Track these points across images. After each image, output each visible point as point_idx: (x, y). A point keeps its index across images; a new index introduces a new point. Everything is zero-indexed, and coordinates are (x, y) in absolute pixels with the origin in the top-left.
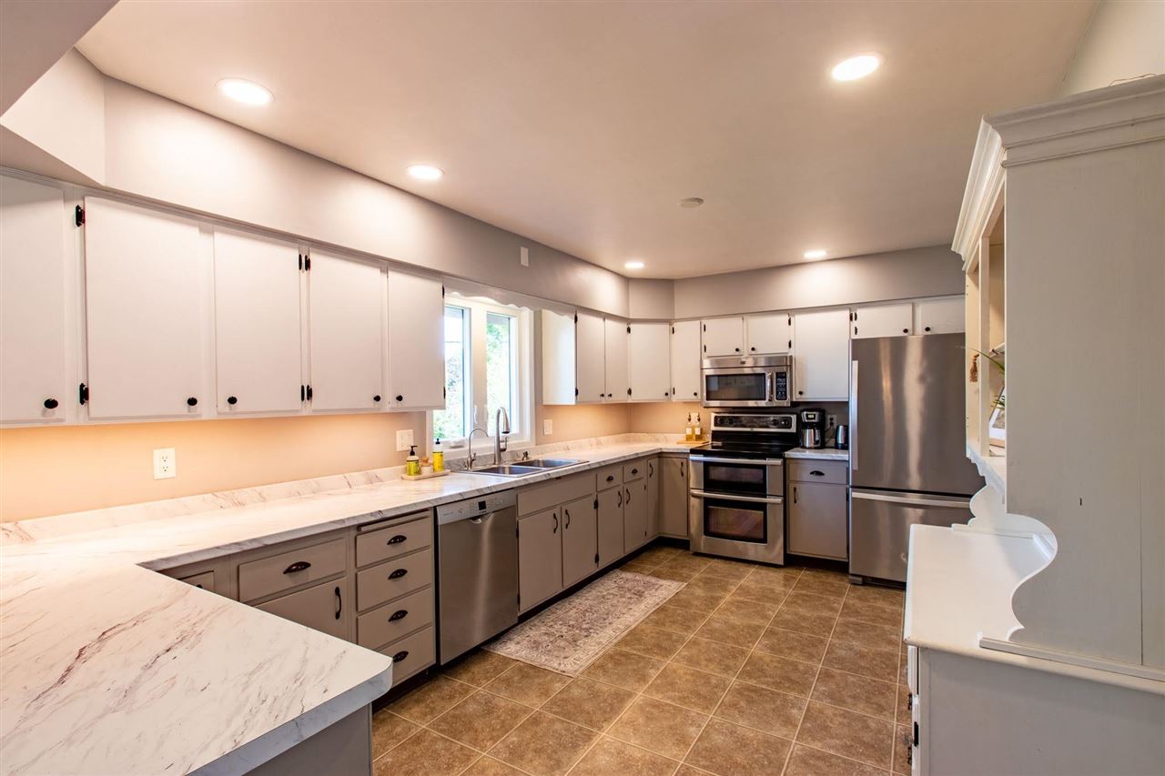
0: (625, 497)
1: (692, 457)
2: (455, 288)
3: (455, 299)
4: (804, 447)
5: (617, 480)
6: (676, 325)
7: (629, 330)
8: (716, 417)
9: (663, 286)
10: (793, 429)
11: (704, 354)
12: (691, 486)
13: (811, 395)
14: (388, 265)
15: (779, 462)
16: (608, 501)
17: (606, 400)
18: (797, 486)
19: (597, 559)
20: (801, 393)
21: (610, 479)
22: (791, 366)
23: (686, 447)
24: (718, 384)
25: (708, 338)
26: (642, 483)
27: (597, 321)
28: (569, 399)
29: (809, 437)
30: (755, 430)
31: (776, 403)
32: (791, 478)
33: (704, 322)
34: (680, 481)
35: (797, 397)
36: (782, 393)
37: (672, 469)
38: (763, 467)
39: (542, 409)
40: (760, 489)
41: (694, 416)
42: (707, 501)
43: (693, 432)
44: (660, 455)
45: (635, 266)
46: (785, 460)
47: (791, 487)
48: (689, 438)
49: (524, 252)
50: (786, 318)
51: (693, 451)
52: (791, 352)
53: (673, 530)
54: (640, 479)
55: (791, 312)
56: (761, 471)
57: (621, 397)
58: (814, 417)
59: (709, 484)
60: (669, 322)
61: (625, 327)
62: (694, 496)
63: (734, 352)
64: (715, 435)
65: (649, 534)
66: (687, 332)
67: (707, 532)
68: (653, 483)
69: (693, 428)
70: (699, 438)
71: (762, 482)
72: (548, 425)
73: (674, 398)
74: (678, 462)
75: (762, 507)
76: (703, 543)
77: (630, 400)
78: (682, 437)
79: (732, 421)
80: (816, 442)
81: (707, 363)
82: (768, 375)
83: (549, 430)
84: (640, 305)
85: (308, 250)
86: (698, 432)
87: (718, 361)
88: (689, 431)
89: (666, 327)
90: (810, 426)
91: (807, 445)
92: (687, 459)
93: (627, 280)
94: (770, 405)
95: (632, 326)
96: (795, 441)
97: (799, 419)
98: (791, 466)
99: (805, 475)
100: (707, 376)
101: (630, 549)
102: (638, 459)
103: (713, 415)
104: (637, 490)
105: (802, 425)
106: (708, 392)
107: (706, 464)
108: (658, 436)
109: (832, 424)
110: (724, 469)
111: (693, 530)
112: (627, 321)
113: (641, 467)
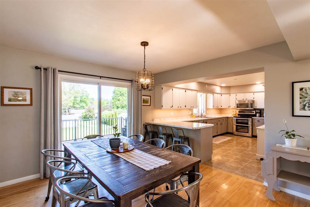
0: (221, 124)
1: (234, 118)
2: (199, 92)
3: (198, 93)
4: (257, 117)
5: (220, 121)
6: (231, 94)
7: (221, 96)
8: (239, 111)
9: (228, 88)
10: (255, 114)
11: (236, 100)
12: (234, 123)
13: (258, 107)
14: (192, 90)
15: (251, 119)
16: (219, 123)
17: (217, 108)
18: (254, 123)
19: (217, 133)
20: (256, 107)
21: (219, 120)
22: (254, 102)
23: (233, 116)
24: (239, 105)
25: (237, 97)
26: (224, 122)
27: (216, 95)
28: (212, 107)
29: (258, 115)
30: (247, 114)
31: (251, 109)
32: (254, 122)
33: (237, 94)
34: (232, 122)
35: (255, 108)
36: (252, 107)
37: (230, 120)
38: (248, 120)
39: (207, 109)
40: (247, 124)
41: (234, 111)
42: (237, 126)
43: (234, 114)
44: (227, 118)
45: (223, 85)
46: (252, 119)
47: (253, 123)
48: (233, 115)
49: (207, 85)
50: (253, 93)
51: (234, 117)
52: (254, 100)
53: (230, 131)
54: (224, 121)
55: (254, 92)
56: (247, 121)
57: (220, 107)
58: (259, 111)
59: (237, 123)
60: (229, 94)
61: (221, 95)
62: (234, 125)
63: (242, 99)
64: (239, 115)
65: (225, 131)
66: (233, 96)
67: (237, 131)
68: (226, 122)
69: (234, 113)
70: (235, 115)
71: (247, 122)
72: (208, 111)
73: (230, 108)
74: (231, 119)
75: (248, 127)
76: (236, 133)
77: (222, 108)
78: (232, 115)
79: (242, 112)
80: (259, 116)
81: (237, 101)
82: (249, 104)
83: (208, 112)
84: (224, 91)
85: (186, 90)
86: (235, 114)
87: (239, 101)
88: (233, 114)
89: (229, 95)
90: (258, 113)
91: (257, 116)
92: (233, 118)
93: (221, 87)
94: (249, 109)
95: (222, 95)
96: (255, 116)
97: (256, 112)
98: (253, 120)
99: (256, 121)
100: (237, 104)
101: (222, 133)
102: (224, 118)
103: (238, 111)
104: (223, 123)
105: (256, 113)
106: (237, 106)
107: (237, 119)
108: (227, 114)
109: (263, 113)
110: (240, 120)
111: (234, 131)
112: (221, 94)
113: (224, 119)
